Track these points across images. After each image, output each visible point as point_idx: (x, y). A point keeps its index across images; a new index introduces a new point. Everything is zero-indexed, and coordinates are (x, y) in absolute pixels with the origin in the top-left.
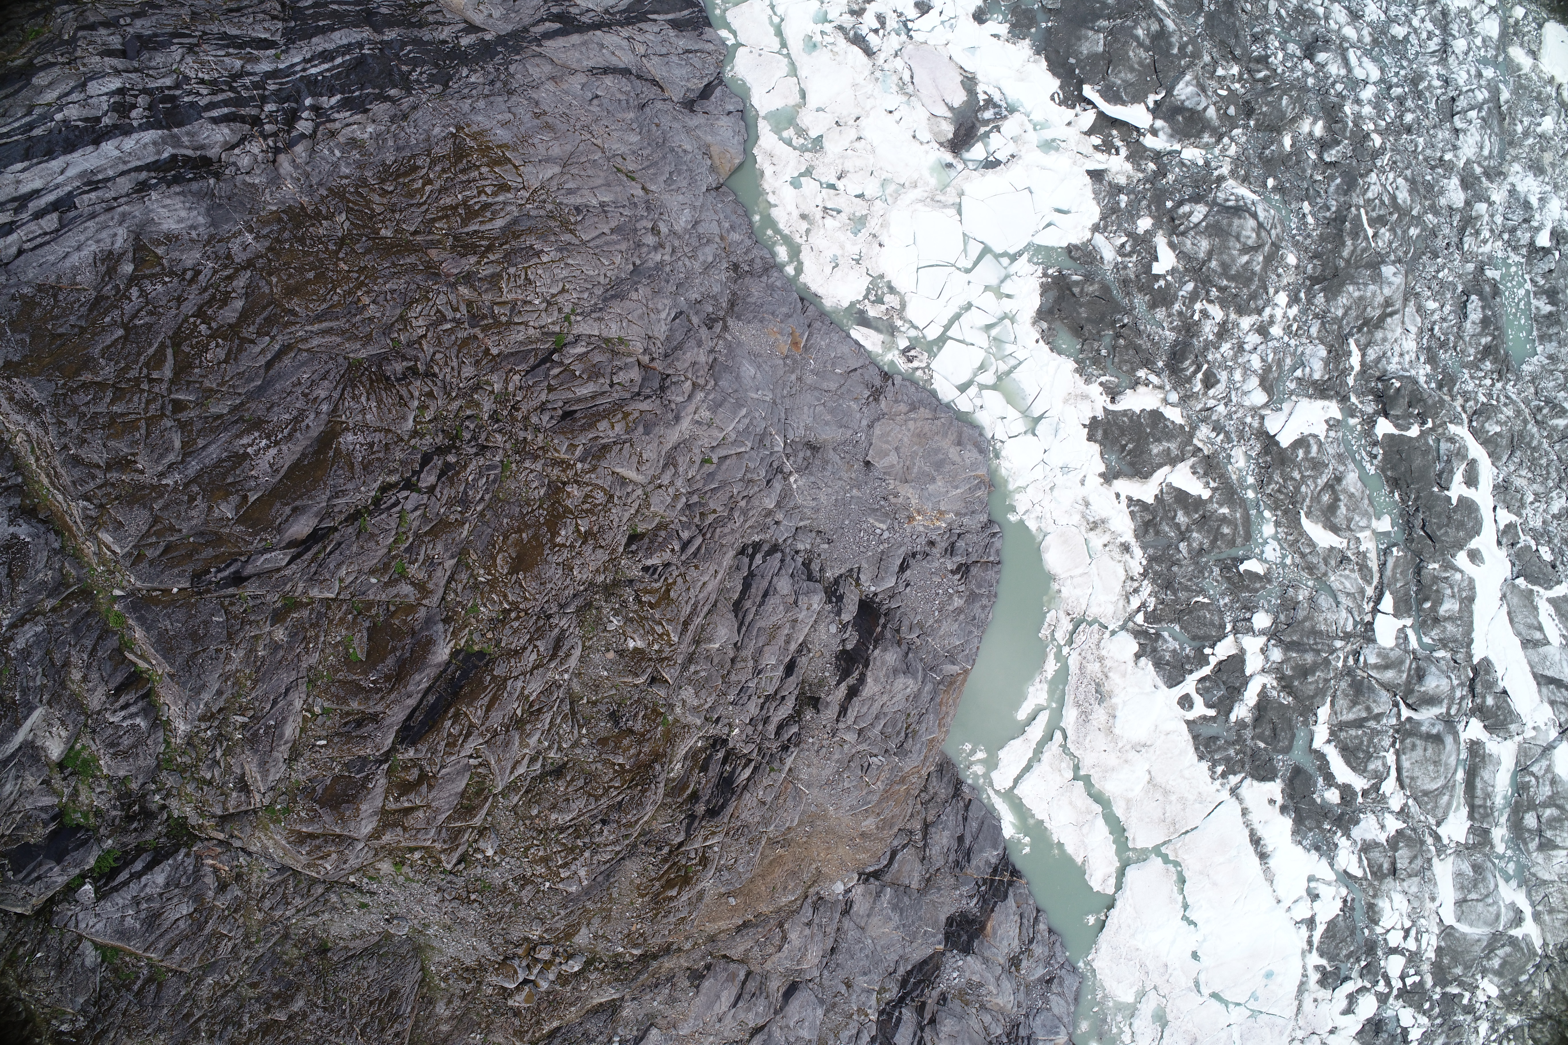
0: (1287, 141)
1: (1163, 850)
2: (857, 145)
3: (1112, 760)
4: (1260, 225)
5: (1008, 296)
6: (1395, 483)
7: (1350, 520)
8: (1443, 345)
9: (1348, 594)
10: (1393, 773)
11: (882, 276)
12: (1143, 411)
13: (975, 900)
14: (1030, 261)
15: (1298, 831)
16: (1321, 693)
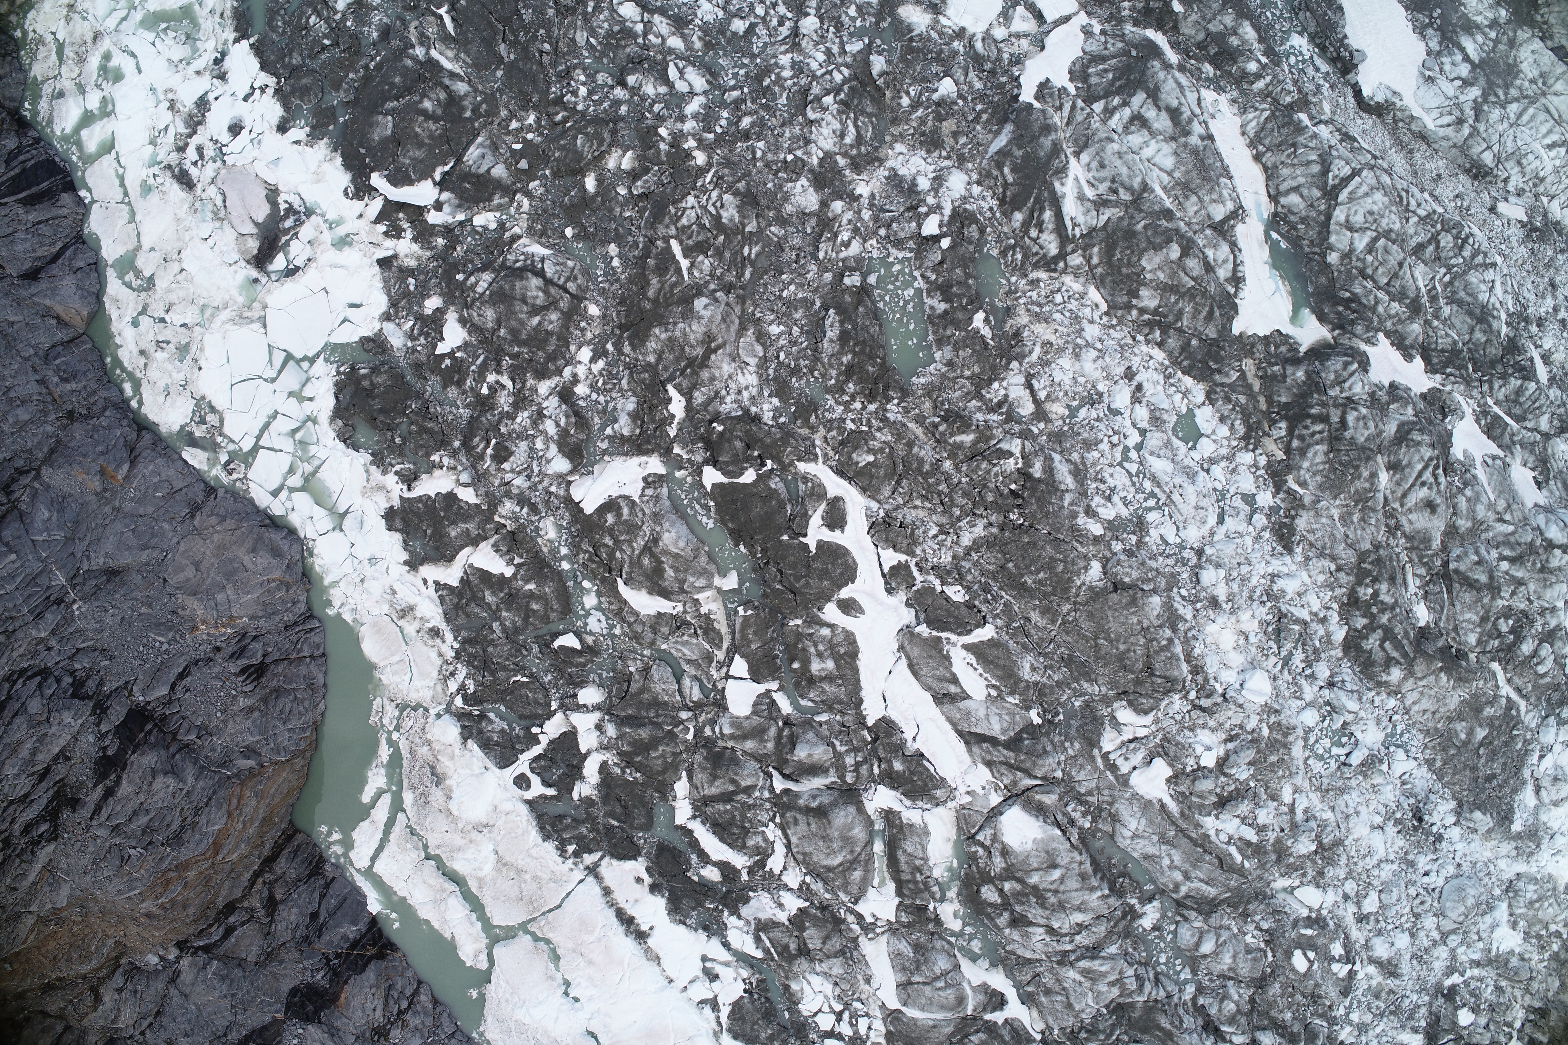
0: (590, 183)
1: (532, 927)
2: (179, 277)
3: (458, 841)
4: (549, 282)
5: (311, 399)
6: (737, 536)
7: (682, 582)
8: (795, 372)
9: (689, 662)
10: (780, 849)
11: (203, 398)
12: (438, 494)
13: (322, 973)
14: (326, 360)
15: (676, 909)
16: (672, 768)
